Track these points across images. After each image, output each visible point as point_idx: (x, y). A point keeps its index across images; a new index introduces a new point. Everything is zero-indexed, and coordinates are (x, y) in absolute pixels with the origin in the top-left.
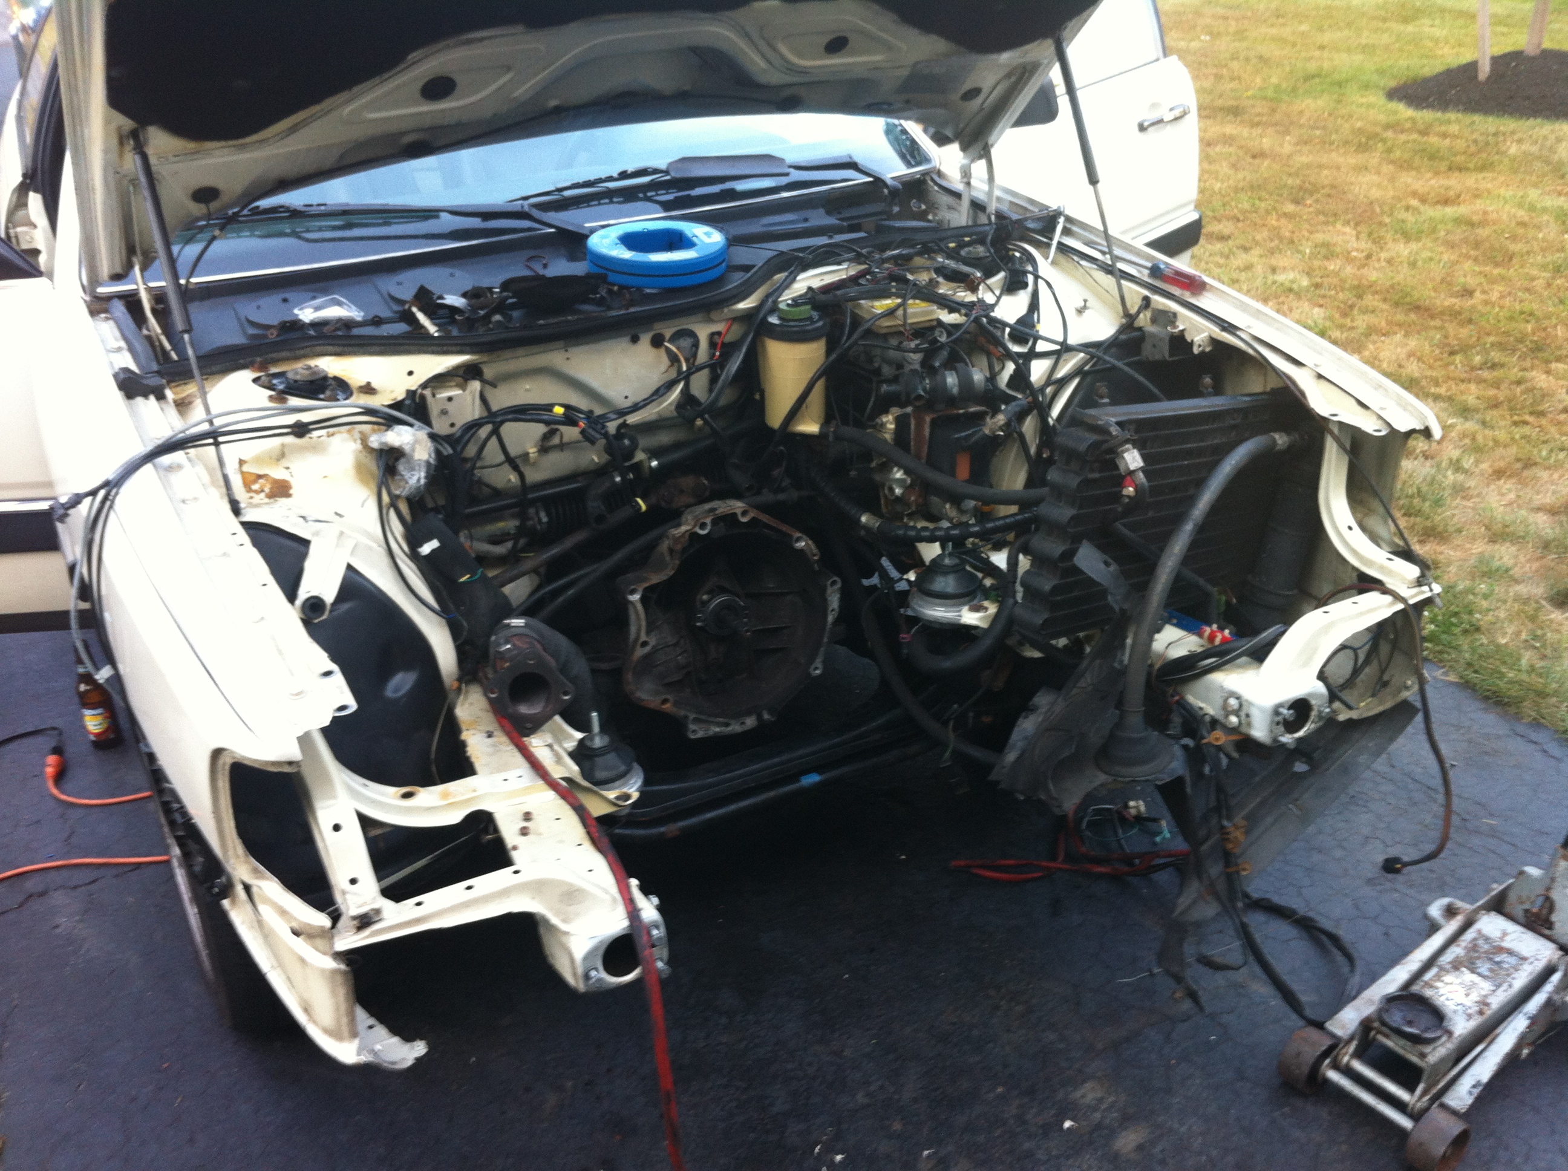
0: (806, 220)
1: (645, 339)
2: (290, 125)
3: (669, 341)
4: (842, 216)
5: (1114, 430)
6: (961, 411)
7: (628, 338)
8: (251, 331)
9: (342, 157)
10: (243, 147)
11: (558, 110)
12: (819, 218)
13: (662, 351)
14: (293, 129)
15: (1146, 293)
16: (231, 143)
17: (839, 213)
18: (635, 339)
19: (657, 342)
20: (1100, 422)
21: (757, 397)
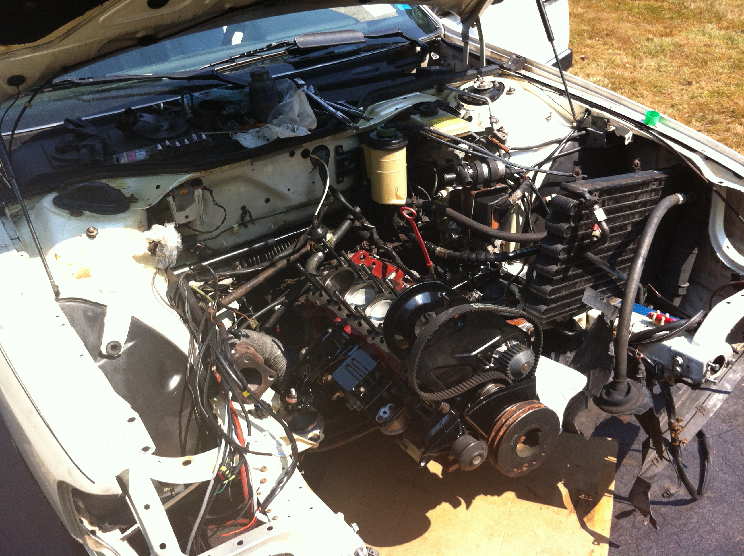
0: (377, 69)
1: (298, 153)
2: (66, 31)
3: (312, 154)
4: (396, 65)
5: (588, 196)
6: (492, 188)
7: (288, 154)
8: (55, 164)
9: (100, 49)
10: (36, 48)
11: (232, 10)
12: (384, 68)
13: (308, 159)
14: (68, 33)
15: (587, 107)
16: (28, 45)
17: (395, 64)
18: (292, 154)
19: (305, 154)
20: (579, 191)
21: (365, 183)
